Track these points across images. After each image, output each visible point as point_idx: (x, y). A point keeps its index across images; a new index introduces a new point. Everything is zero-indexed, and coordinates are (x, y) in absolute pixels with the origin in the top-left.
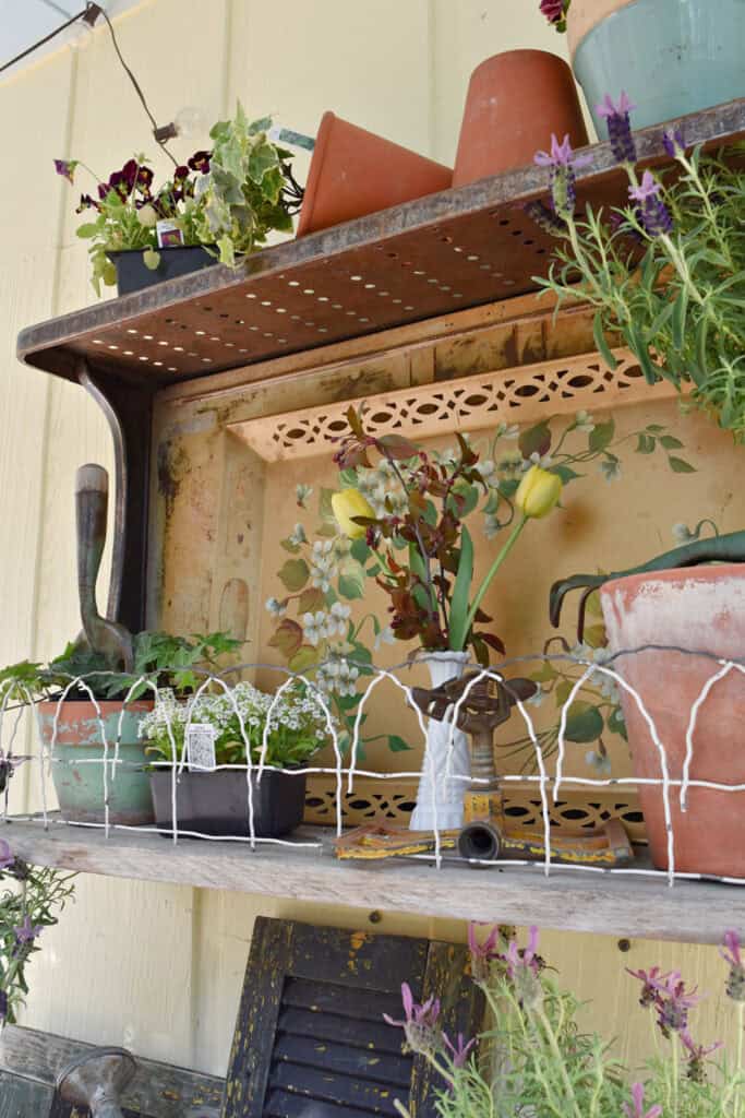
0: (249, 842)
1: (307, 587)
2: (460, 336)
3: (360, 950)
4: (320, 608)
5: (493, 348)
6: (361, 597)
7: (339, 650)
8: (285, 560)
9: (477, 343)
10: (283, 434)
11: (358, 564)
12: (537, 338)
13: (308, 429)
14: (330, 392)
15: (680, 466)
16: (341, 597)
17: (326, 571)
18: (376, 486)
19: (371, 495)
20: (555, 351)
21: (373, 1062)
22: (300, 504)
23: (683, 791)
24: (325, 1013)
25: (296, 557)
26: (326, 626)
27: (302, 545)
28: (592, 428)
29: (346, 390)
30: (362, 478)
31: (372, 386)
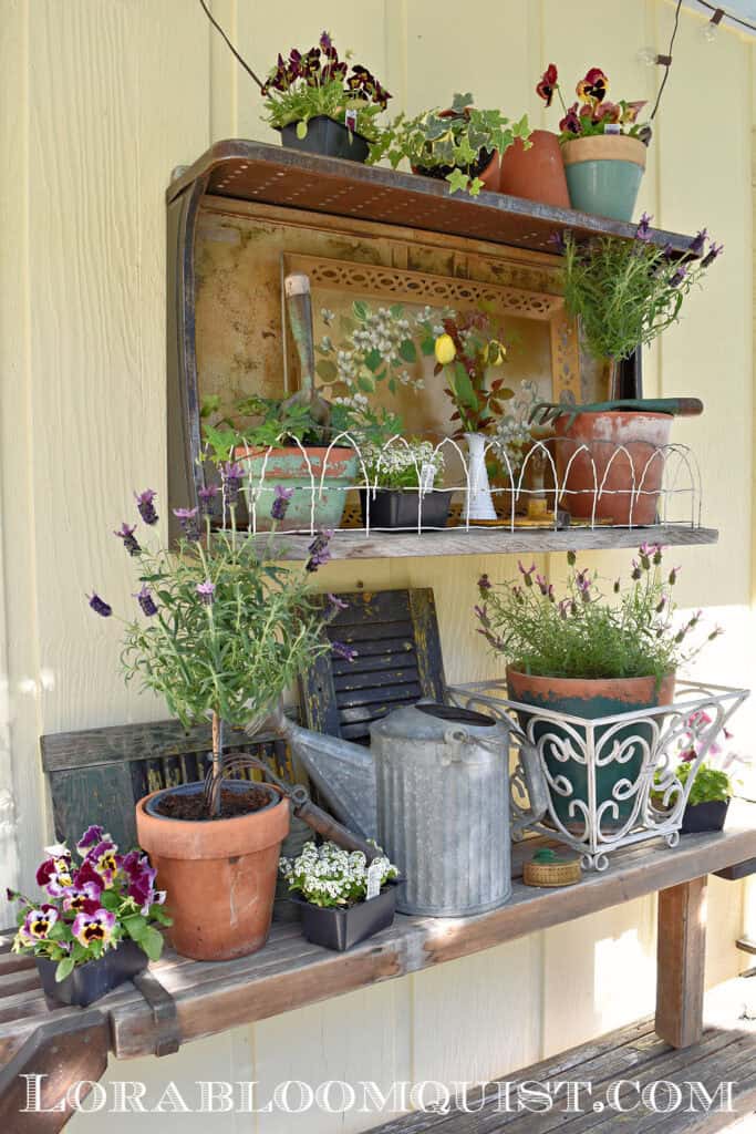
1: (337, 380)
2: (424, 246)
3: (371, 602)
4: (347, 396)
5: (442, 261)
6: (372, 392)
8: (319, 359)
9: (433, 255)
10: (320, 272)
11: (370, 371)
12: (464, 264)
13: (339, 275)
14: (335, 249)
16: (361, 391)
17: (349, 372)
18: (378, 324)
22: (327, 323)
23: (638, 495)
24: (356, 641)
25: (326, 359)
27: (330, 351)
29: (348, 253)
30: (369, 316)
31: (367, 256)
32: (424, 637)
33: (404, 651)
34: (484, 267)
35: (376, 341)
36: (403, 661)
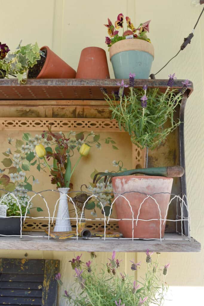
0: (20, 237)
1: (12, 166)
2: (60, 106)
3: (25, 264)
4: (16, 172)
5: (70, 111)
6: (29, 170)
7: (22, 184)
8: (4, 158)
9: (65, 110)
10: (6, 123)
11: (28, 162)
12: (82, 112)
13: (14, 123)
14: (19, 113)
15: (115, 148)
16: (23, 170)
17: (18, 163)
18: (34, 141)
19: (33, 144)
20: (86, 115)
21: (29, 292)
22: (9, 143)
23: (137, 221)
24: (13, 282)
25: (8, 158)
26: (18, 178)
27: (10, 154)
28: (94, 136)
29: (25, 114)
30: (30, 139)
31: (33, 114)
32: (48, 284)
33: (38, 290)
34: (93, 111)
35: (32, 149)
36: (36, 293)
